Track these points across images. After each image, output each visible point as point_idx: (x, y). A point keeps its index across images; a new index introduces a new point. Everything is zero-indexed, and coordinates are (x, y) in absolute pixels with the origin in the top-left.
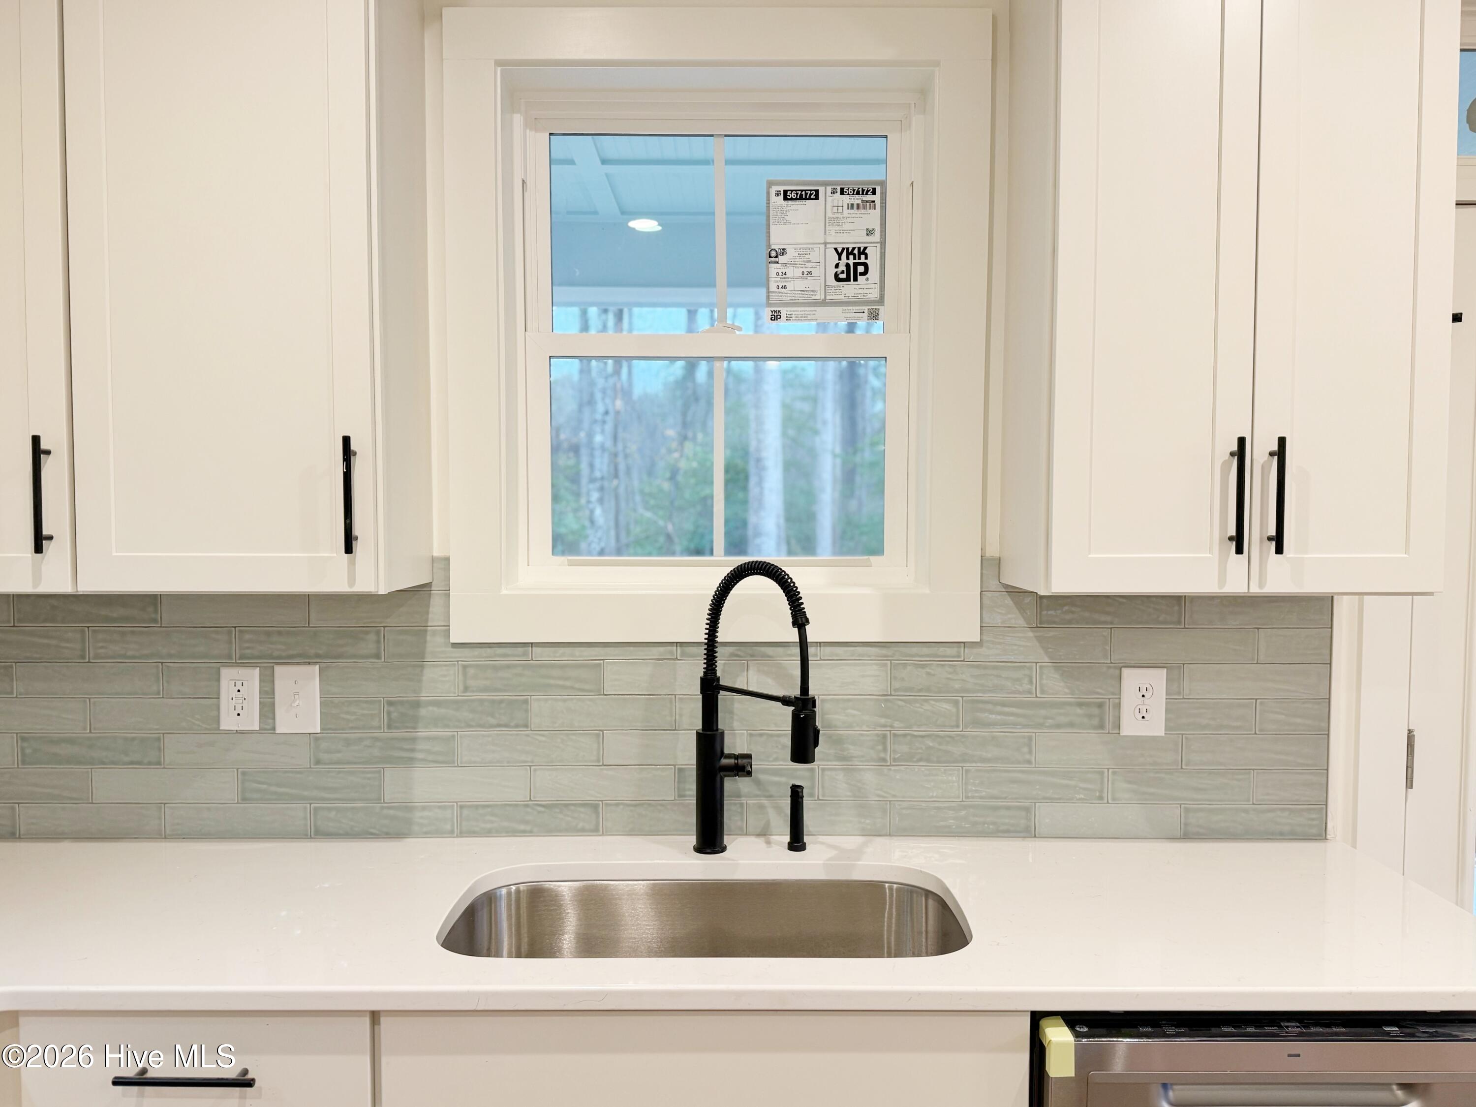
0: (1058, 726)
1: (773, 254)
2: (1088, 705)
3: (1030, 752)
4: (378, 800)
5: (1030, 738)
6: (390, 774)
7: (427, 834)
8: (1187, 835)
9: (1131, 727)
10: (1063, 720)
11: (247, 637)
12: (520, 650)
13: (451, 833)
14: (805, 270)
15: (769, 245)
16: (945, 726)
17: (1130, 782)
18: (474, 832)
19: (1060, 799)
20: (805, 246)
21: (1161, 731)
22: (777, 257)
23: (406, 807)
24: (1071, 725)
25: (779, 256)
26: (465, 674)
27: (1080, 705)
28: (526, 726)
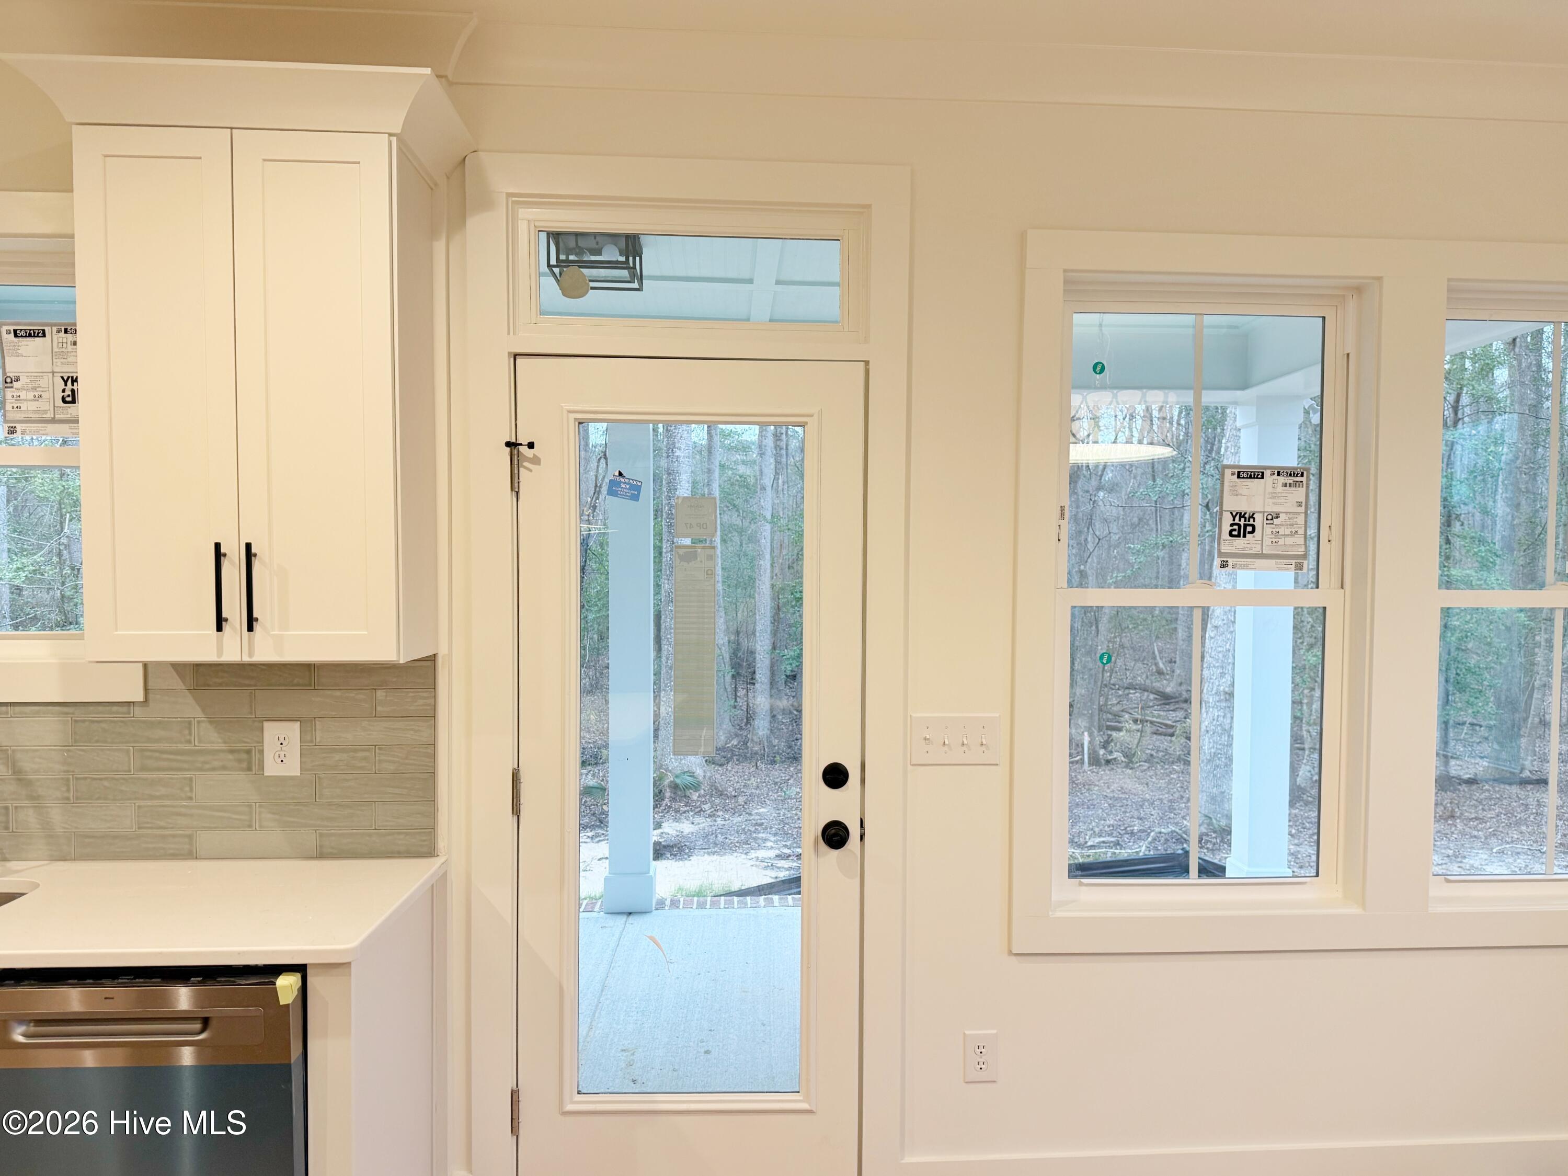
0: (214, 769)
1: (9, 380)
2: (238, 751)
3: (191, 790)
5: (191, 779)
8: (321, 855)
9: (272, 768)
10: (216, 764)
16: (117, 771)
17: (274, 813)
19: (215, 828)
20: (35, 374)
21: (297, 773)
22: (11, 383)
24: (224, 768)
25: (14, 382)
27: (232, 752)
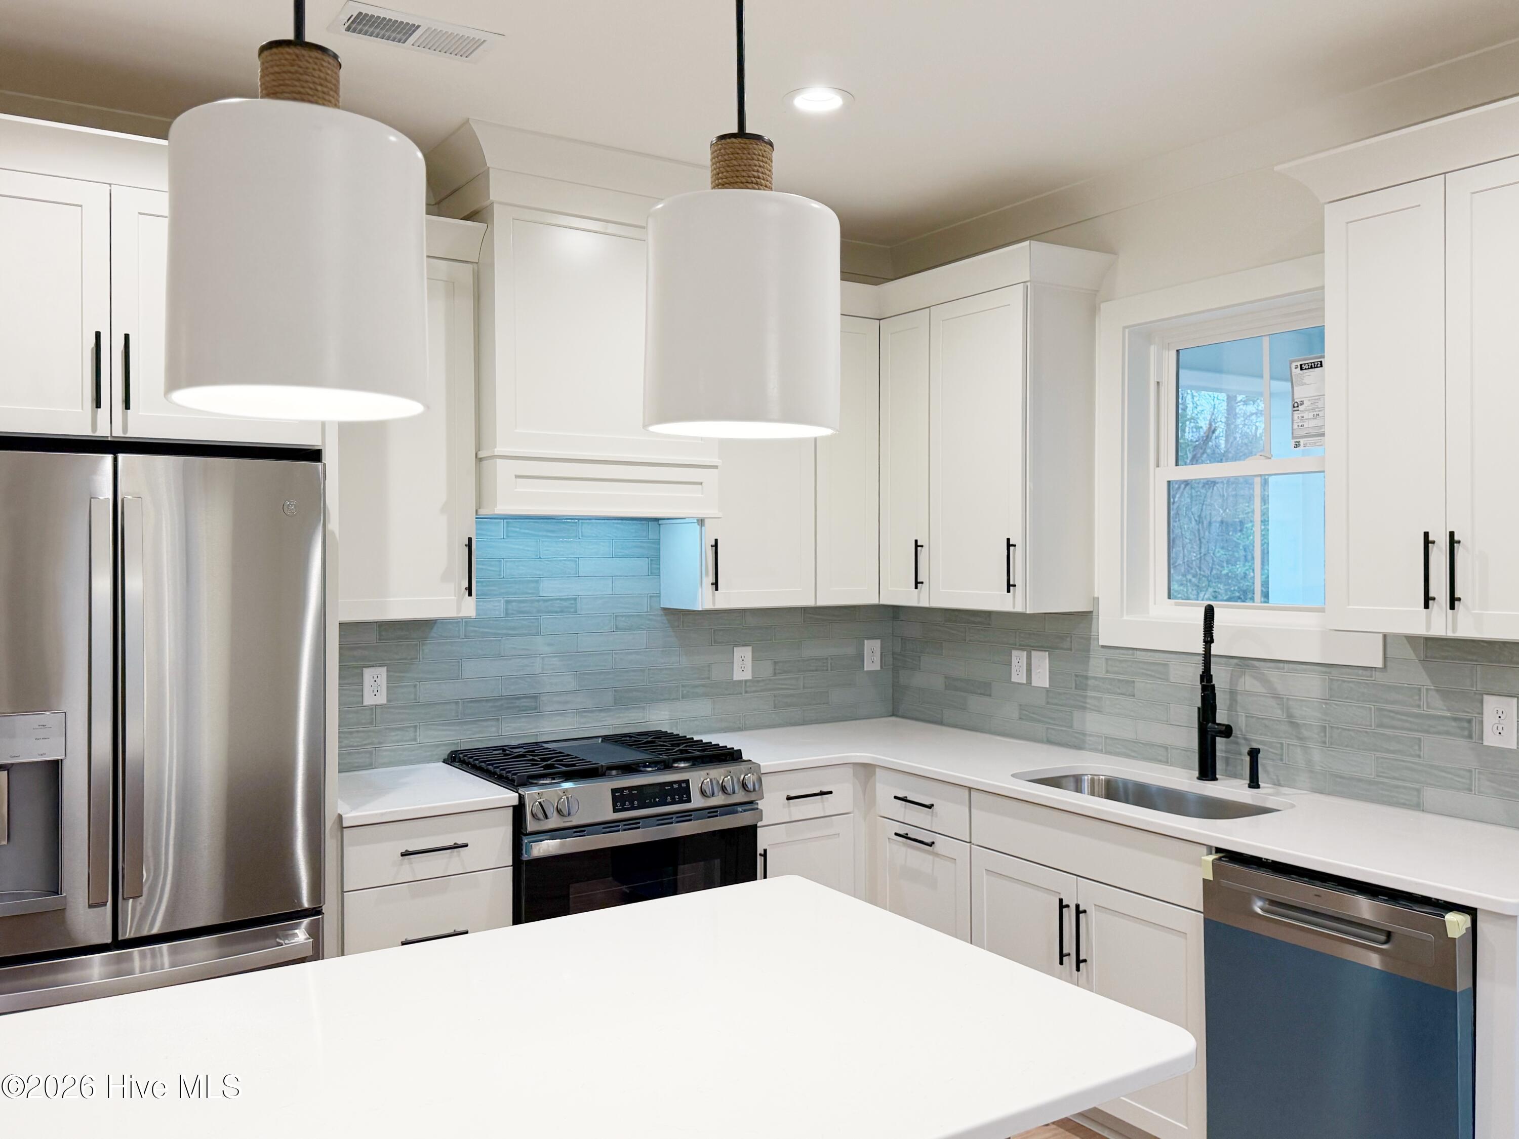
0: (1439, 733)
1: (1296, 405)
2: (1460, 720)
3: (1420, 749)
4: (1071, 727)
5: (1420, 739)
6: (1077, 714)
7: (1091, 750)
9: (1491, 739)
10: (1441, 728)
11: (1022, 635)
12: (1131, 652)
13: (1101, 751)
14: (1315, 413)
15: (1293, 399)
16: (1362, 725)
17: (1492, 782)
18: (1111, 753)
19: (1439, 786)
20: (1316, 398)
22: (1298, 407)
23: (1083, 733)
24: (1448, 733)
25: (1300, 406)
26: (1107, 663)
27: (1455, 719)
28: (1134, 696)
